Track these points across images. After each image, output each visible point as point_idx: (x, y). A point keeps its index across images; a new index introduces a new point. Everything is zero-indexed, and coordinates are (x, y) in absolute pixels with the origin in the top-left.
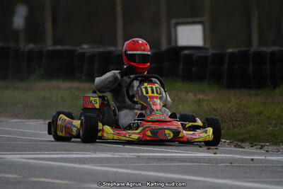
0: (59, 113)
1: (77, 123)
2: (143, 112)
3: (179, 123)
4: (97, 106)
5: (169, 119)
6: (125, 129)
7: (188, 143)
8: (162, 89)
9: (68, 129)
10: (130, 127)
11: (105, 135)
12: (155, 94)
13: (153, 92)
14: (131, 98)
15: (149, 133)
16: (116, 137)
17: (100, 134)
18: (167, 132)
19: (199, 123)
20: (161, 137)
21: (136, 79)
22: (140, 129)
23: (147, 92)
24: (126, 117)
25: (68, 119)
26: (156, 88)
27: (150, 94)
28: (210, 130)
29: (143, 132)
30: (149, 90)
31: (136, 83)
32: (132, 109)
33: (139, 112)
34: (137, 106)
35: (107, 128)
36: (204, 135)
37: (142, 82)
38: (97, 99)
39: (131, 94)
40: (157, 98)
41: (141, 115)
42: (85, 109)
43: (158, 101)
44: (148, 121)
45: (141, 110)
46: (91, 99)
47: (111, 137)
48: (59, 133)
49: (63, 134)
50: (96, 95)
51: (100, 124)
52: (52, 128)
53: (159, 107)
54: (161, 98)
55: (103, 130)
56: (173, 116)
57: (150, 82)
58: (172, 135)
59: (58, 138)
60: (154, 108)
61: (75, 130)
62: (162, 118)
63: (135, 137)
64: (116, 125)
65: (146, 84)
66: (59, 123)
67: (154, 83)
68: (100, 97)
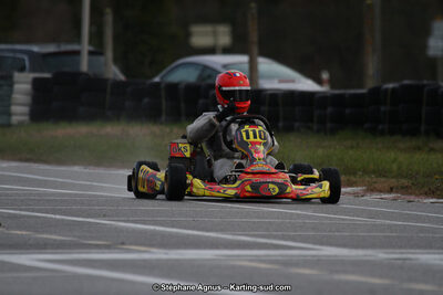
0: (140, 164)
1: (161, 175)
2: (244, 162)
3: (287, 175)
4: (188, 155)
5: (274, 170)
6: (221, 182)
7: (298, 200)
8: (267, 133)
9: (151, 183)
10: (226, 180)
11: (194, 190)
12: (258, 140)
13: (255, 137)
14: (229, 145)
15: (248, 188)
16: (207, 193)
17: (188, 190)
18: (271, 186)
19: (316, 174)
20: (264, 193)
21: (233, 121)
22: (238, 182)
23: (248, 137)
24: (223, 167)
25: (151, 171)
26: (260, 131)
27: (252, 139)
28: (326, 184)
29: (242, 187)
30: (251, 134)
31: (234, 127)
32: (231, 157)
33: (238, 161)
34: (237, 155)
35: (197, 182)
36: (318, 190)
37: (241, 125)
38: (188, 145)
39: (229, 139)
40: (260, 143)
41: (240, 166)
42: (172, 158)
43: (261, 148)
44: (248, 173)
45: (242, 158)
46: (180, 145)
47: (201, 193)
48: (141, 189)
49: (145, 190)
51: (189, 176)
52: (132, 183)
53: (262, 156)
54: (265, 144)
55: (191, 184)
56: (280, 166)
57: (253, 124)
58: (277, 190)
59: (139, 195)
60: (256, 156)
61: (159, 183)
62: (266, 169)
63: (232, 192)
64: (209, 178)
65: (247, 127)
66: (141, 175)
67: (257, 126)
68: (191, 144)
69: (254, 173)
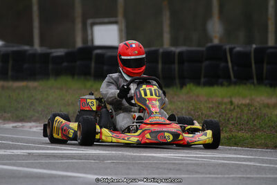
0: (55, 116)
1: (74, 125)
3: (178, 125)
4: (94, 108)
5: (168, 122)
6: (123, 132)
7: (188, 146)
8: (161, 91)
9: (64, 130)
10: (128, 130)
11: (103, 138)
13: (152, 95)
14: (129, 100)
15: (148, 136)
16: (114, 140)
17: (98, 137)
18: (166, 134)
19: (197, 125)
22: (139, 132)
23: (146, 95)
24: (123, 120)
25: (64, 121)
26: (155, 90)
27: (149, 96)
28: (209, 133)
29: (142, 135)
30: (148, 92)
33: (137, 115)
35: (105, 131)
36: (203, 138)
37: (139, 84)
38: (94, 101)
40: (155, 100)
41: (140, 118)
42: (82, 111)
43: (157, 103)
44: (147, 124)
46: (88, 101)
47: (109, 139)
48: (55, 136)
49: (59, 137)
50: (93, 97)
51: (98, 127)
52: (48, 131)
53: (157, 110)
54: (160, 101)
55: (101, 133)
57: (148, 83)
58: (171, 138)
59: (54, 141)
60: (153, 110)
61: (71, 132)
62: (162, 120)
63: (133, 138)
64: (113, 128)
65: (144, 86)
66: (55, 125)
67: (153, 85)
68: (97, 99)
69: (152, 124)
